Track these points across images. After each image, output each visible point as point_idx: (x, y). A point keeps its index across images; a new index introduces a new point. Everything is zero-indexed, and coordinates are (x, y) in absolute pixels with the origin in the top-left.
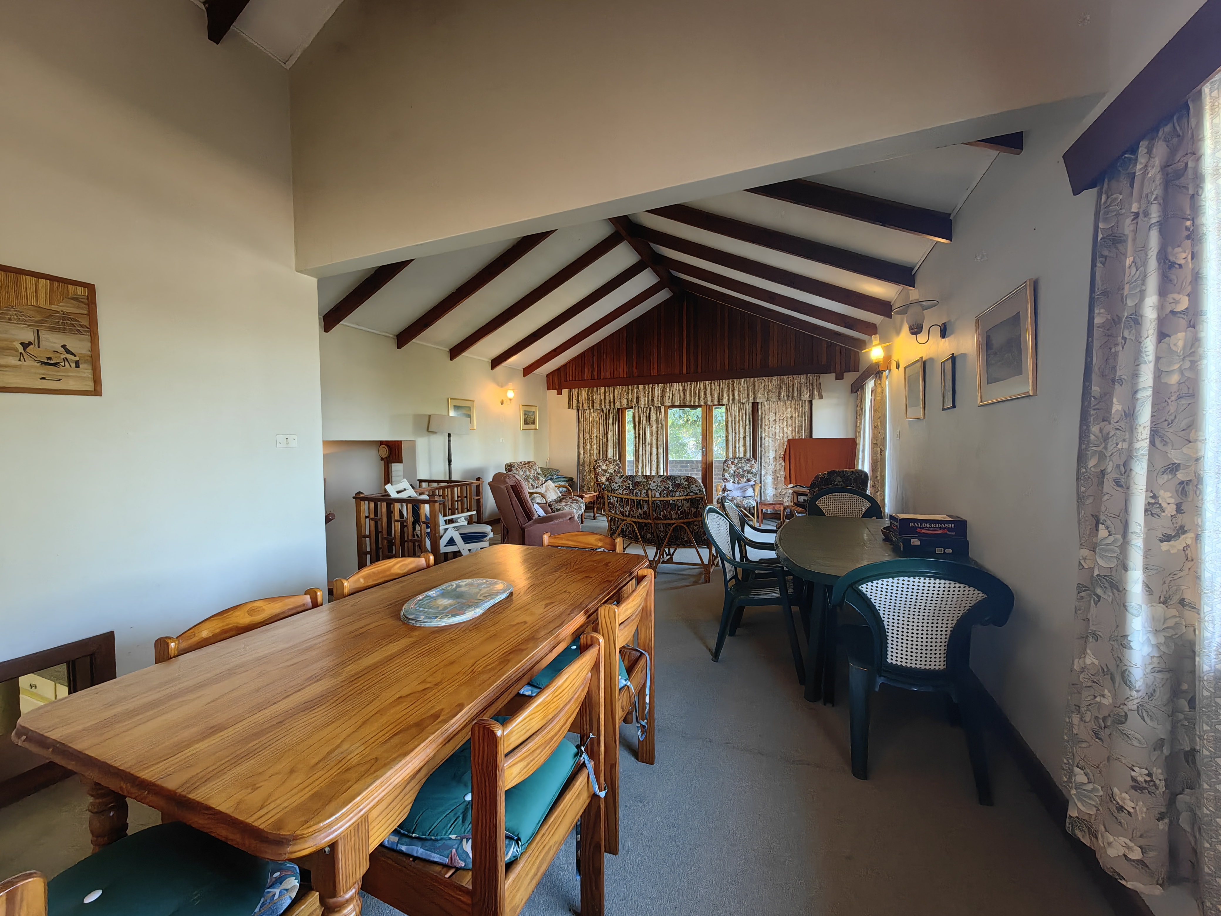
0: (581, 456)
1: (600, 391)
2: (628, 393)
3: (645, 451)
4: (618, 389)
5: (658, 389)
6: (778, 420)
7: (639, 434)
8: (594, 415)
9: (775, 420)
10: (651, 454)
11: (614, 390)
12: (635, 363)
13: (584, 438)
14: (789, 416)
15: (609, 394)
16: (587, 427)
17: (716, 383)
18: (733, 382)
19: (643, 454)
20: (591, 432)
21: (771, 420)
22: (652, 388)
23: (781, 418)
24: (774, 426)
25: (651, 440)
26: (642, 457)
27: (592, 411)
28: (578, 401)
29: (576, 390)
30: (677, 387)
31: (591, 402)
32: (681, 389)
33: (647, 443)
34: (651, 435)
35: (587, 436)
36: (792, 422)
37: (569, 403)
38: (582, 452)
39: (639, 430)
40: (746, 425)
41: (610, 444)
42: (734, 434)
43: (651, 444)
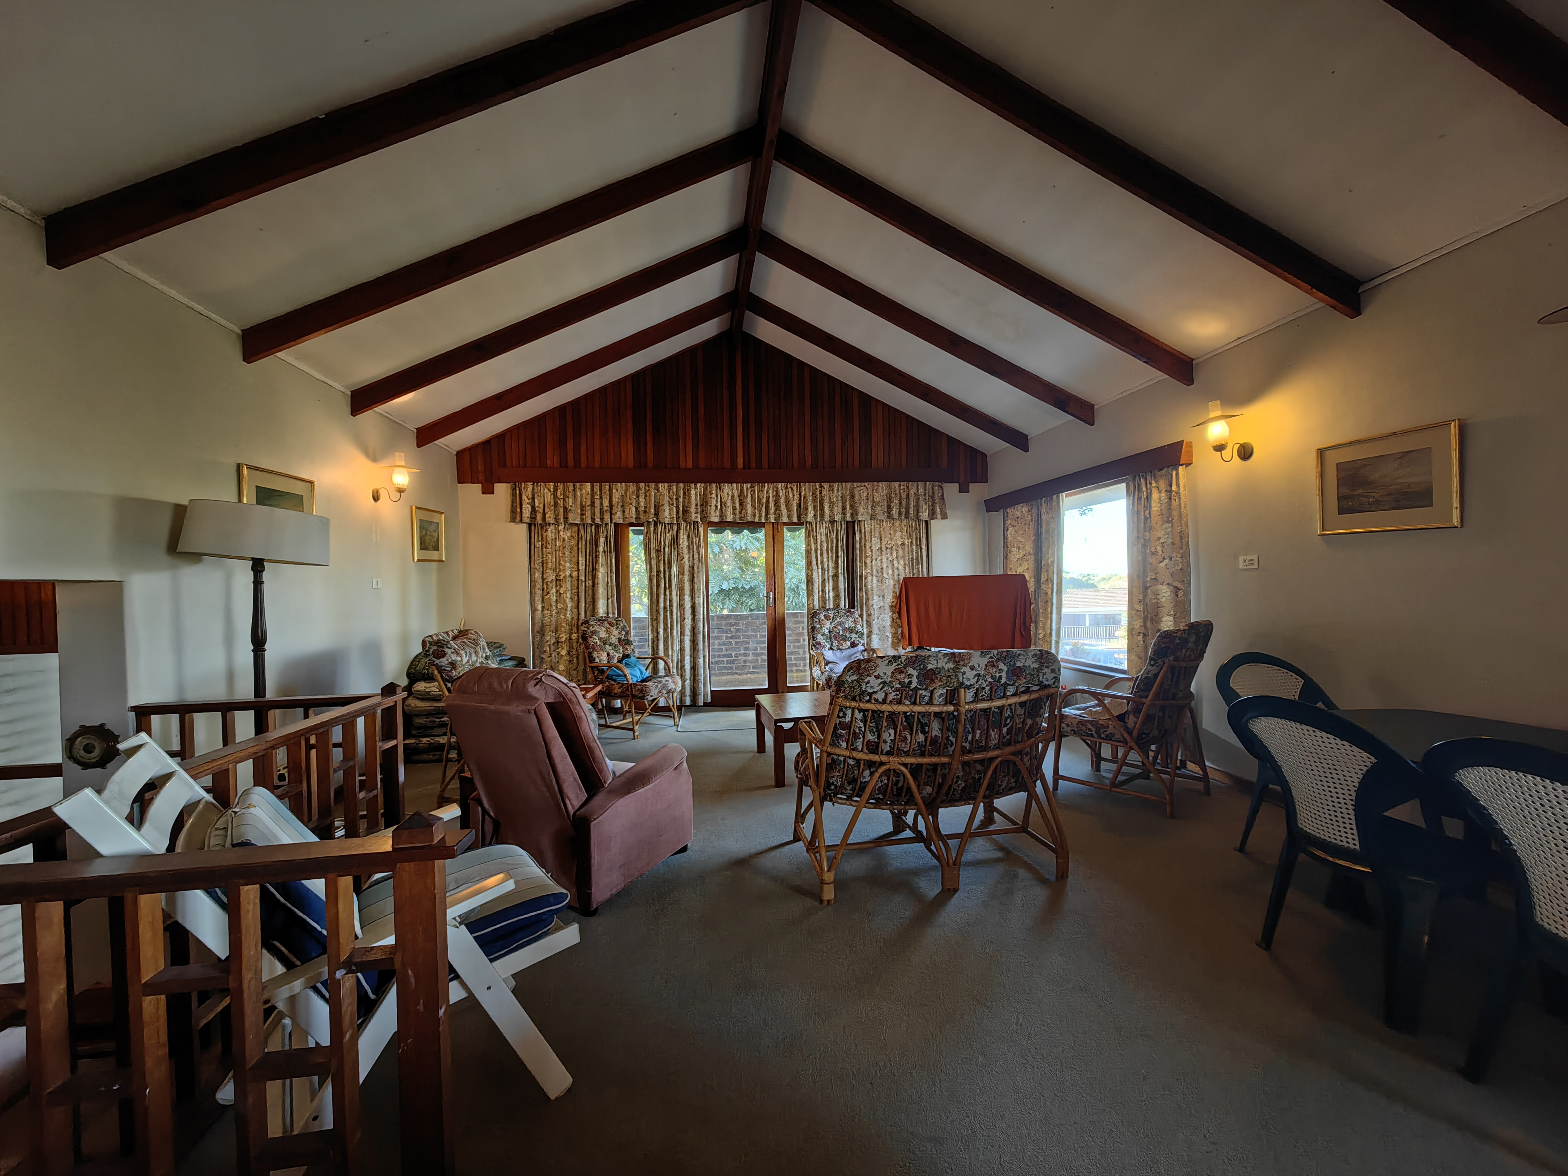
0: (539, 614)
1: (581, 489)
2: (638, 497)
3: (671, 601)
4: (619, 490)
5: (696, 491)
6: (884, 549)
7: (658, 572)
8: (566, 535)
9: (881, 548)
10: (681, 606)
11: (610, 490)
12: (650, 445)
13: (543, 579)
14: (899, 542)
15: (601, 498)
16: (551, 560)
17: (795, 488)
18: (821, 487)
19: (665, 608)
20: (557, 569)
21: (875, 549)
22: (684, 489)
23: (889, 546)
24: (880, 558)
25: (681, 582)
26: (665, 613)
27: (561, 527)
28: (533, 507)
29: (530, 486)
30: (730, 490)
31: (562, 510)
32: (736, 494)
33: (674, 587)
34: (681, 572)
35: (551, 576)
36: (903, 553)
37: (513, 511)
38: (540, 607)
39: (658, 564)
40: (837, 557)
41: (601, 591)
42: (820, 570)
43: (681, 589)
